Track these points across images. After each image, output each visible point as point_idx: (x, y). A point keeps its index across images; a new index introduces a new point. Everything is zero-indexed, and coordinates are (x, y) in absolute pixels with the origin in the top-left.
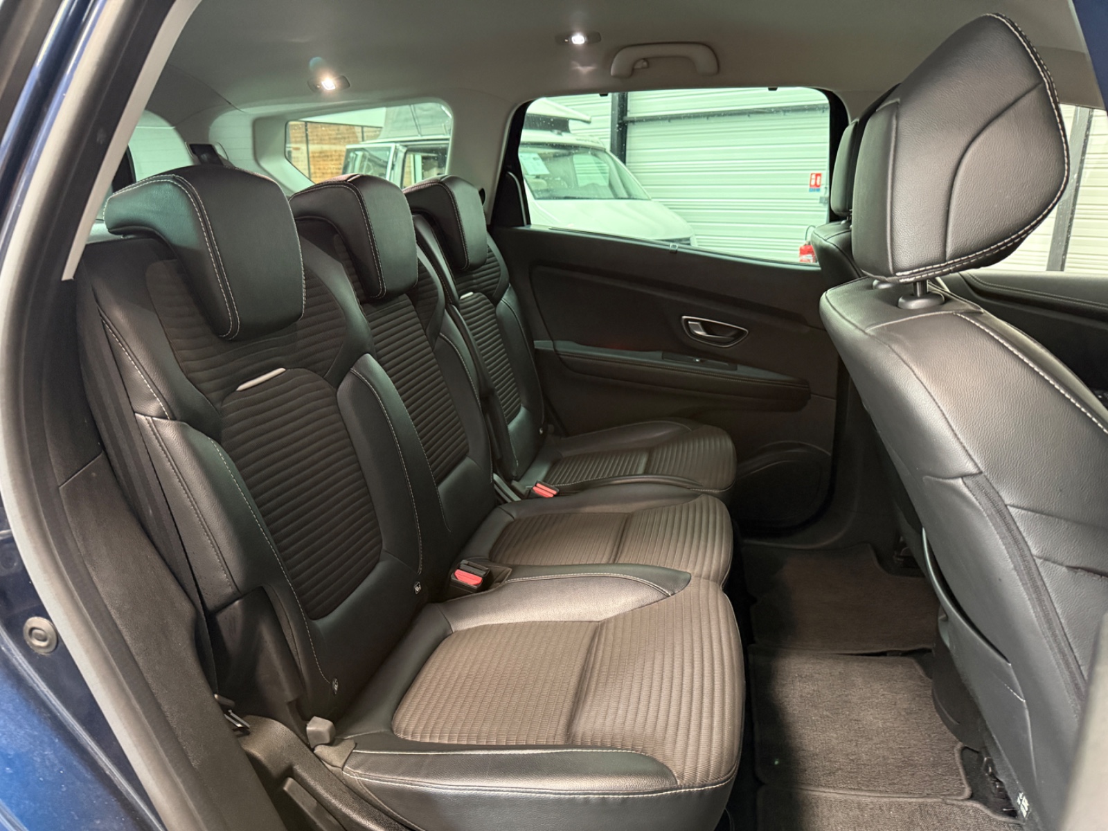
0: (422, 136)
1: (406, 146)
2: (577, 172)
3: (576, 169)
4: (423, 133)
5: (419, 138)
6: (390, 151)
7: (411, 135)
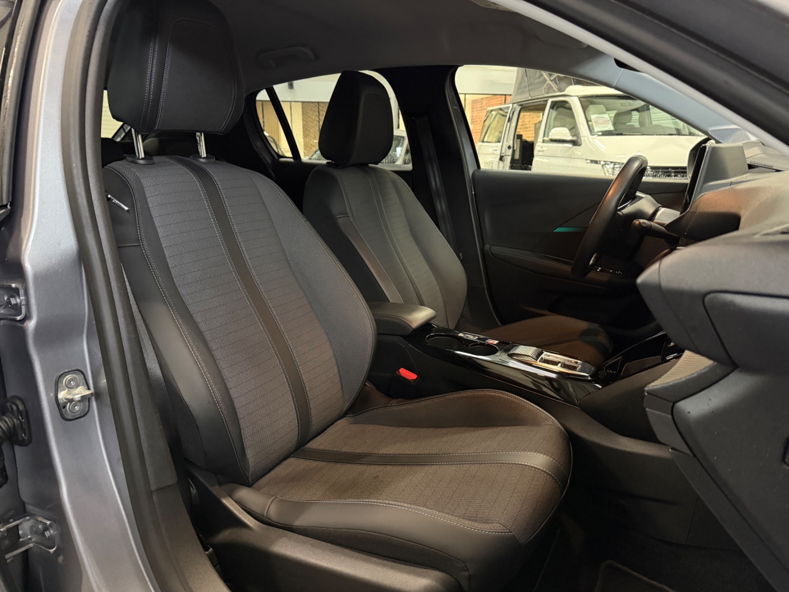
0: (531, 97)
1: (521, 105)
2: (652, 120)
3: (652, 117)
4: (532, 95)
5: (530, 98)
6: (508, 110)
7: (524, 97)
